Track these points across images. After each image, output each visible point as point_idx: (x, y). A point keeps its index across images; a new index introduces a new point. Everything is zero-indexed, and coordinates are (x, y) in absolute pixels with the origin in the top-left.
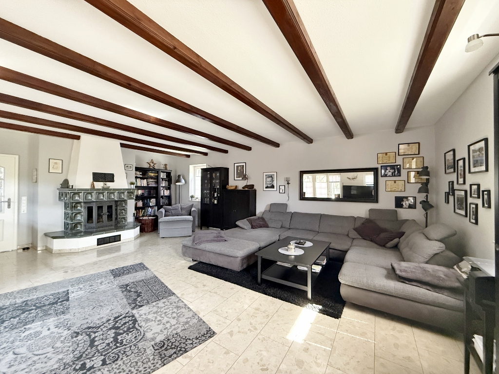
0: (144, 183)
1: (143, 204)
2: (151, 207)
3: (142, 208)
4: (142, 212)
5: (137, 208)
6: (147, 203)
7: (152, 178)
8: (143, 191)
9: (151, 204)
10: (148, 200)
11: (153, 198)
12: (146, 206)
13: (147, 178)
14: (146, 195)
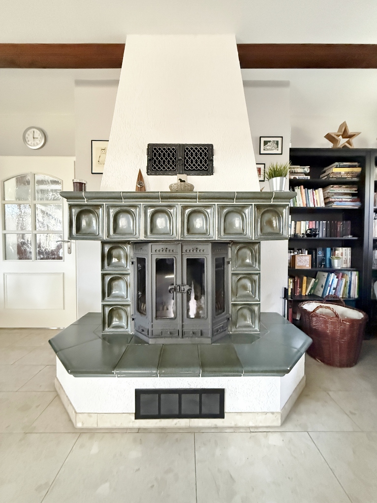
0: (317, 198)
1: (313, 262)
2: (336, 272)
3: (311, 274)
4: (308, 283)
5: (294, 273)
6: (324, 260)
7: (341, 183)
8: (312, 224)
9: (337, 264)
10: (328, 250)
11: (345, 244)
12: (320, 267)
13: (324, 185)
14: (321, 235)
